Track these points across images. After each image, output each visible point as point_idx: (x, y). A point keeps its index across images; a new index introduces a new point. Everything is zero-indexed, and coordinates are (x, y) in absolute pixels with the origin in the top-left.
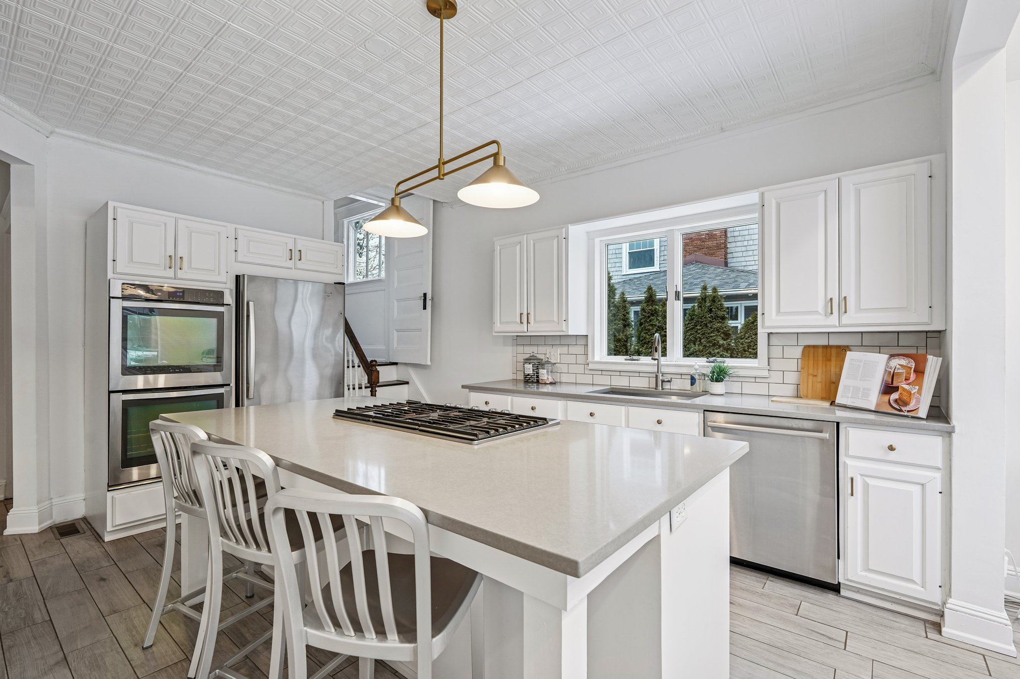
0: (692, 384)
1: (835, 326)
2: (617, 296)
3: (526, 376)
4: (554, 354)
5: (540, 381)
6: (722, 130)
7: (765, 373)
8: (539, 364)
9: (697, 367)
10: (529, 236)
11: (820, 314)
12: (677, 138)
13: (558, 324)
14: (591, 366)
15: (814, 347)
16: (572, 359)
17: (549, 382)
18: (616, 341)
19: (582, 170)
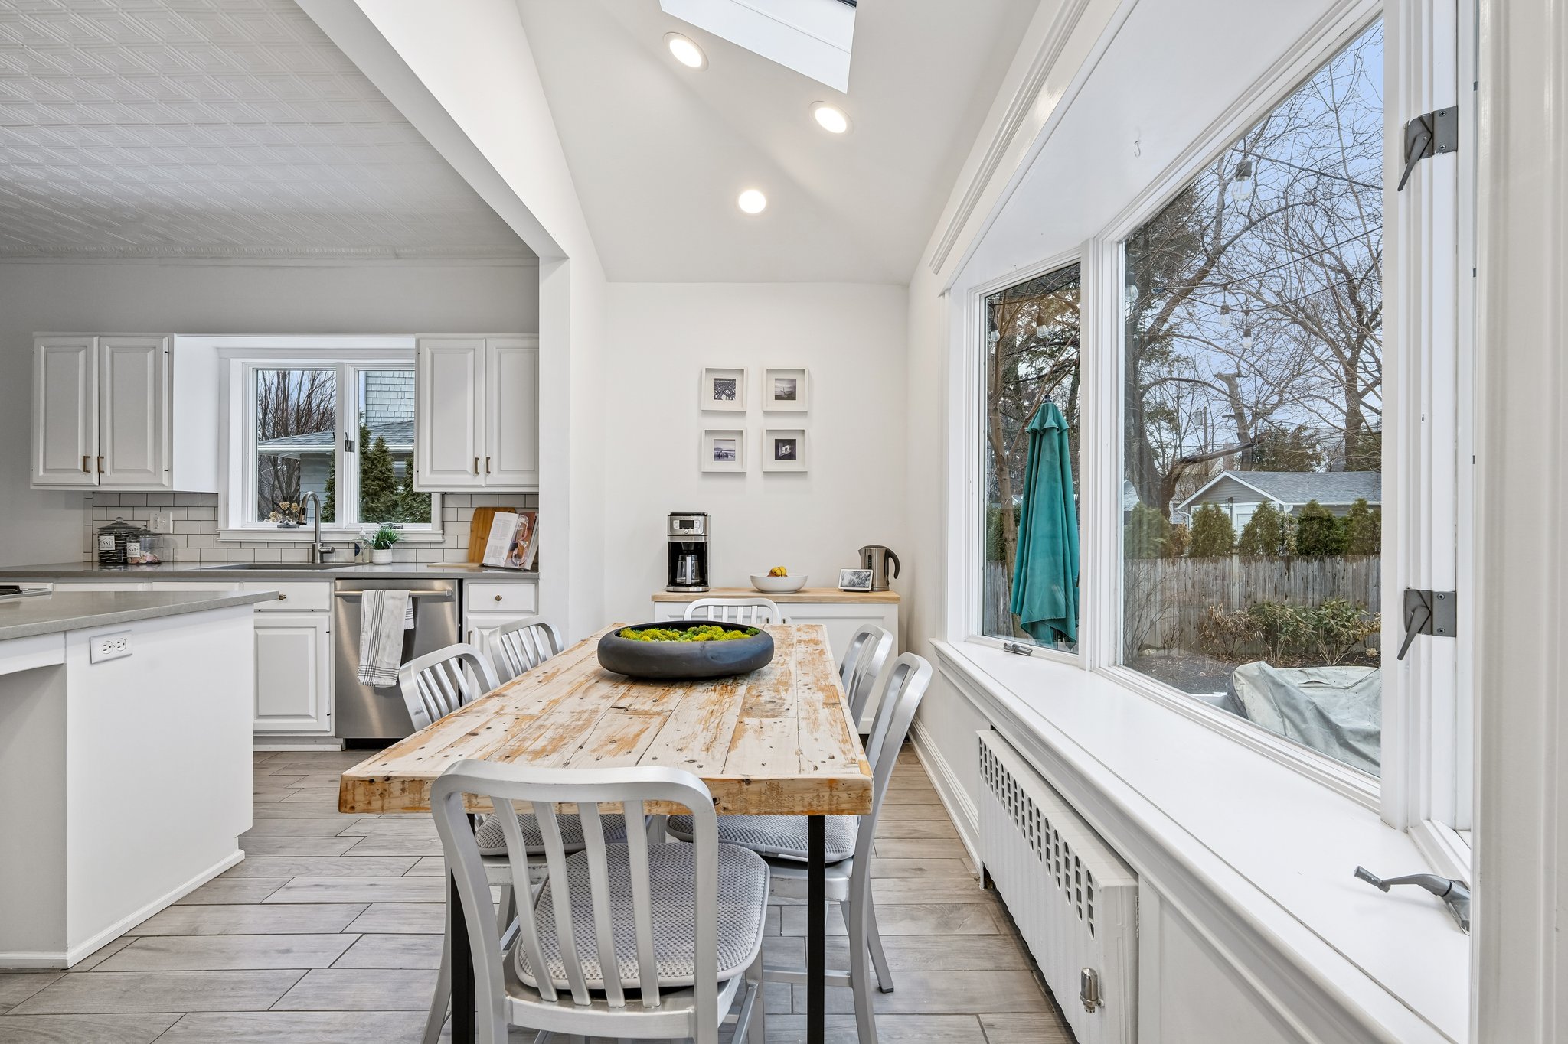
0: (357, 553)
1: (481, 487)
2: (372, 445)
3: (102, 554)
4: (163, 522)
5: (129, 561)
6: (397, 256)
7: (439, 538)
8: (128, 534)
9: (363, 533)
10: (101, 339)
11: (469, 474)
12: (343, 251)
13: (155, 475)
14: (223, 537)
15: (485, 508)
16: (195, 527)
17: (145, 562)
18: (367, 511)
19: (212, 258)
